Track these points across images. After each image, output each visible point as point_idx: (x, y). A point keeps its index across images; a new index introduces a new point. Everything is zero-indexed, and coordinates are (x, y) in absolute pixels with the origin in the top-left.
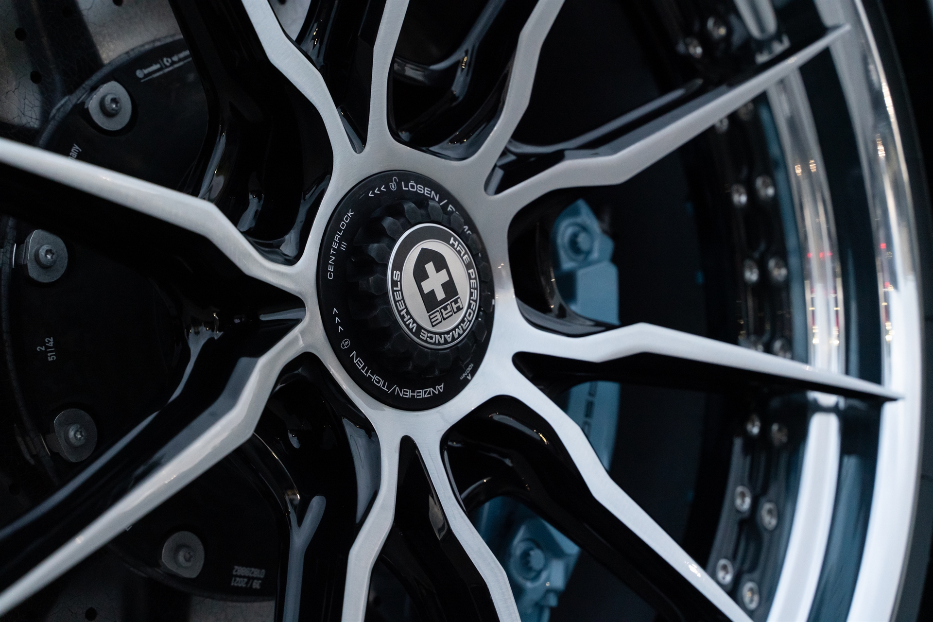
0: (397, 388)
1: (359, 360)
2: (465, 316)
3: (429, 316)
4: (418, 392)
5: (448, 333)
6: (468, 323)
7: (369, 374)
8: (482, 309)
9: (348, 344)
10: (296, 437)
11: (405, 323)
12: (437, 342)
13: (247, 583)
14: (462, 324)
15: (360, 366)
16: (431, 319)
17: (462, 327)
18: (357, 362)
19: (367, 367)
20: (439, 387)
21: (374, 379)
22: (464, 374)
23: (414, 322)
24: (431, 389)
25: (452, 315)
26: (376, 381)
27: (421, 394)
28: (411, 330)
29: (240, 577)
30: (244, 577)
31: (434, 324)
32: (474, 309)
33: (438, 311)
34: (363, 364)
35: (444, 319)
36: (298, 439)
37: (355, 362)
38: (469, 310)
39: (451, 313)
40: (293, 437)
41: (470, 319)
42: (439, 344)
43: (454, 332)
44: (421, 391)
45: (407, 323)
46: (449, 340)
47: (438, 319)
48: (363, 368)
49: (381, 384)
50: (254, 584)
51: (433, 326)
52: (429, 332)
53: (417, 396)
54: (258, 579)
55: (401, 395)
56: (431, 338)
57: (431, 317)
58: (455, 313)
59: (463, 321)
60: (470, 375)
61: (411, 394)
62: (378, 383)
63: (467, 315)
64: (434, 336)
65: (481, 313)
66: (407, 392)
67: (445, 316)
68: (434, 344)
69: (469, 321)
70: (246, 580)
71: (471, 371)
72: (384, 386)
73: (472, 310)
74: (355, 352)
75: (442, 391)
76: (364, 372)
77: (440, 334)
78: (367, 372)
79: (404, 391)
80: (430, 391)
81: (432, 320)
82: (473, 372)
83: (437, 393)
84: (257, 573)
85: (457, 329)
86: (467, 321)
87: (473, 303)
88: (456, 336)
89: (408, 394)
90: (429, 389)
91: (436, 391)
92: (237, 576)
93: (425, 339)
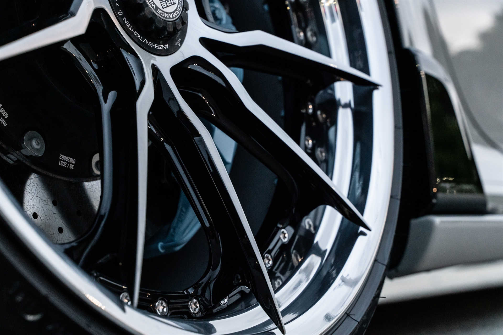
0: (147, 41)
1: (127, 22)
2: (177, 8)
3: (161, 3)
4: (156, 46)
5: (170, 13)
6: (179, 12)
7: (133, 30)
8: (185, 7)
9: (121, 13)
10: (96, 64)
11: (150, 3)
12: (165, 16)
13: (67, 165)
14: (176, 11)
15: (128, 26)
16: (161, 5)
17: (176, 13)
18: (127, 23)
19: (131, 27)
20: (166, 46)
21: (135, 34)
22: (177, 43)
23: (154, 4)
24: (163, 46)
25: (171, 5)
26: (136, 35)
27: (158, 47)
28: (153, 7)
29: (63, 161)
30: (65, 161)
31: (163, 7)
32: (181, 6)
33: (164, 1)
34: (130, 25)
35: (168, 6)
36: (97, 65)
37: (126, 23)
38: (179, 6)
39: (170, 4)
40: (94, 64)
41: (180, 10)
42: (166, 18)
43: (173, 14)
44: (158, 45)
45: (151, 3)
46: (171, 17)
47: (165, 5)
48: (130, 27)
49: (139, 37)
50: (70, 166)
51: (163, 8)
52: (161, 10)
53: (156, 47)
54: (72, 164)
55: (149, 45)
56: (163, 14)
57: (162, 3)
58: (172, 5)
59: (176, 10)
60: (179, 44)
61: (153, 45)
62: (138, 36)
63: (178, 8)
64: (164, 13)
65: (184, 9)
66: (151, 44)
67: (168, 5)
68: (164, 17)
69: (179, 11)
70: (66, 163)
71: (180, 42)
72: (140, 38)
73: (180, 5)
74: (125, 18)
75: (167, 48)
76: (130, 29)
77: (167, 13)
78: (132, 29)
79: (150, 43)
80: (162, 46)
81: (163, 5)
82: (181, 43)
83: (165, 48)
84: (72, 160)
85: (174, 13)
86: (178, 10)
87: (180, 3)
88: (174, 16)
89: (152, 45)
90: (161, 45)
91: (165, 47)
92: (61, 160)
93: (160, 13)
